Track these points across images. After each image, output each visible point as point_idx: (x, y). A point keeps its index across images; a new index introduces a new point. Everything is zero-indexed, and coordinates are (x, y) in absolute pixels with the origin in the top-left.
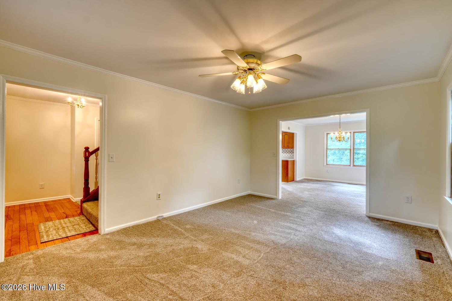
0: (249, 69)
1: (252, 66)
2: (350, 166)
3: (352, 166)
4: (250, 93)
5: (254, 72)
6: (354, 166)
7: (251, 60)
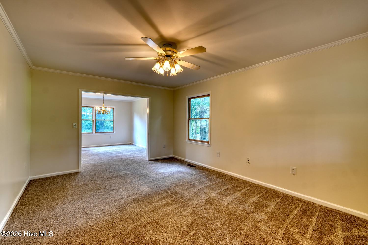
0: (167, 56)
1: (170, 53)
2: (93, 133)
3: (94, 133)
4: (167, 75)
5: (171, 58)
6: (96, 133)
7: (168, 49)
